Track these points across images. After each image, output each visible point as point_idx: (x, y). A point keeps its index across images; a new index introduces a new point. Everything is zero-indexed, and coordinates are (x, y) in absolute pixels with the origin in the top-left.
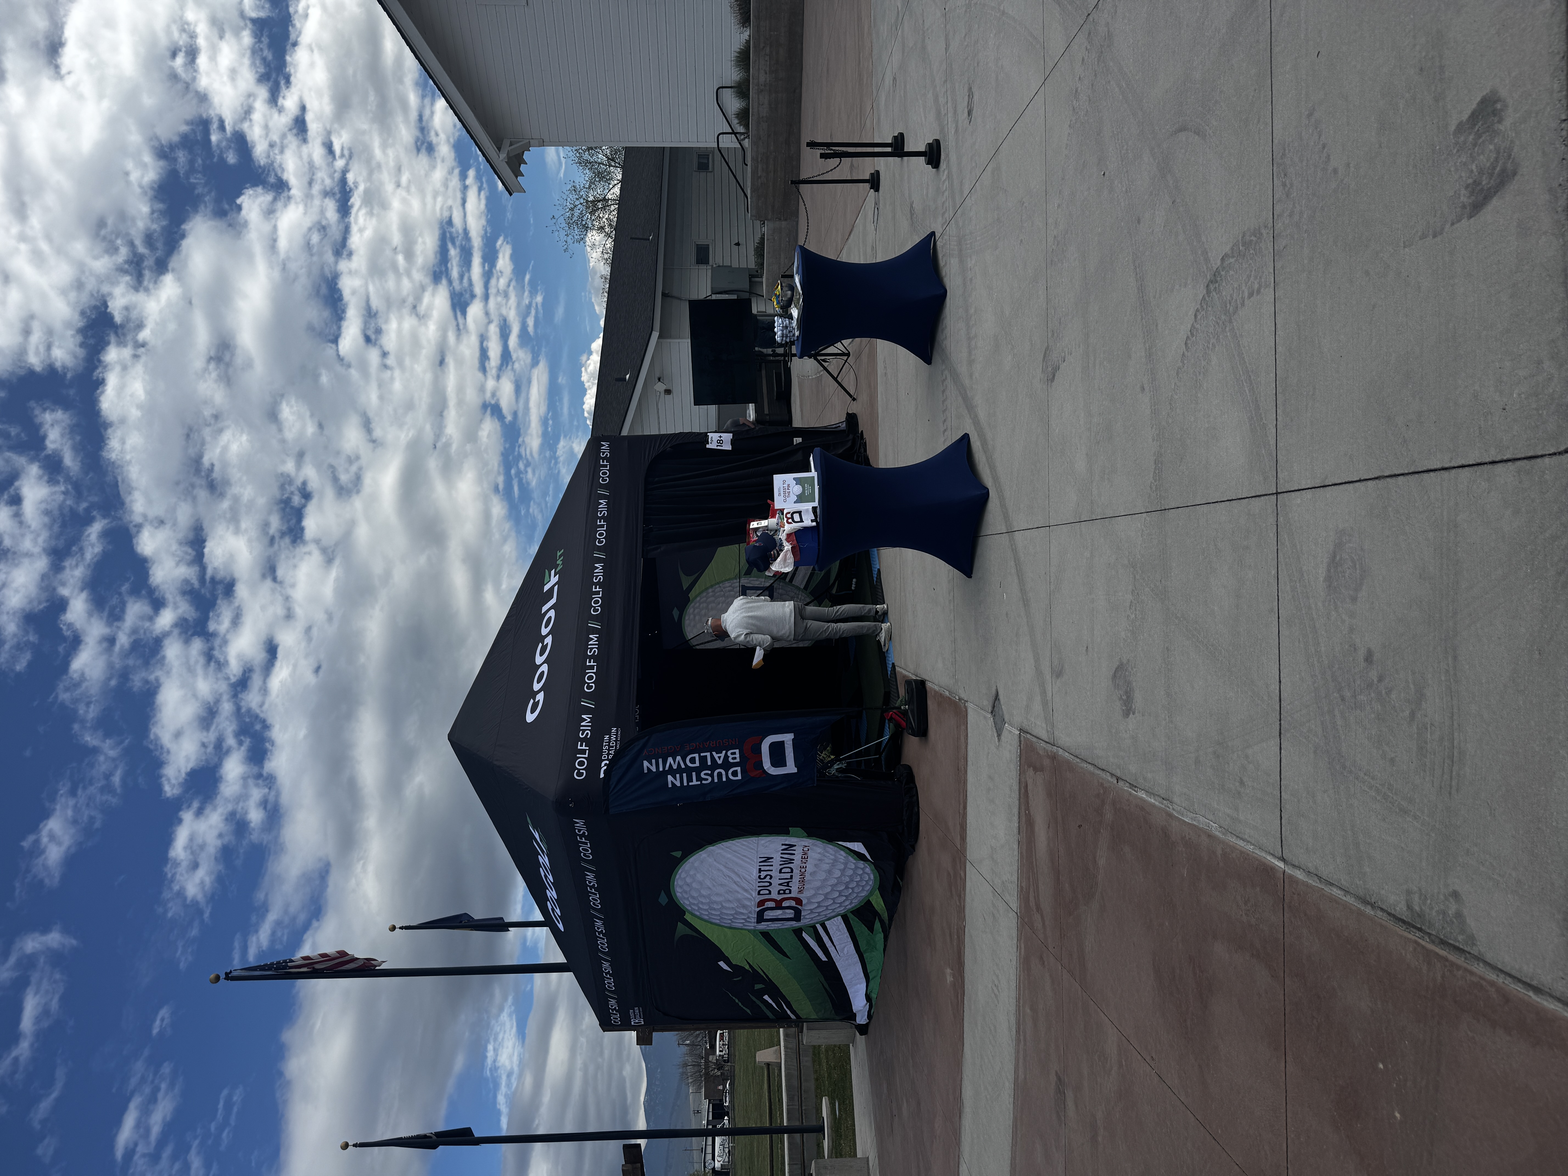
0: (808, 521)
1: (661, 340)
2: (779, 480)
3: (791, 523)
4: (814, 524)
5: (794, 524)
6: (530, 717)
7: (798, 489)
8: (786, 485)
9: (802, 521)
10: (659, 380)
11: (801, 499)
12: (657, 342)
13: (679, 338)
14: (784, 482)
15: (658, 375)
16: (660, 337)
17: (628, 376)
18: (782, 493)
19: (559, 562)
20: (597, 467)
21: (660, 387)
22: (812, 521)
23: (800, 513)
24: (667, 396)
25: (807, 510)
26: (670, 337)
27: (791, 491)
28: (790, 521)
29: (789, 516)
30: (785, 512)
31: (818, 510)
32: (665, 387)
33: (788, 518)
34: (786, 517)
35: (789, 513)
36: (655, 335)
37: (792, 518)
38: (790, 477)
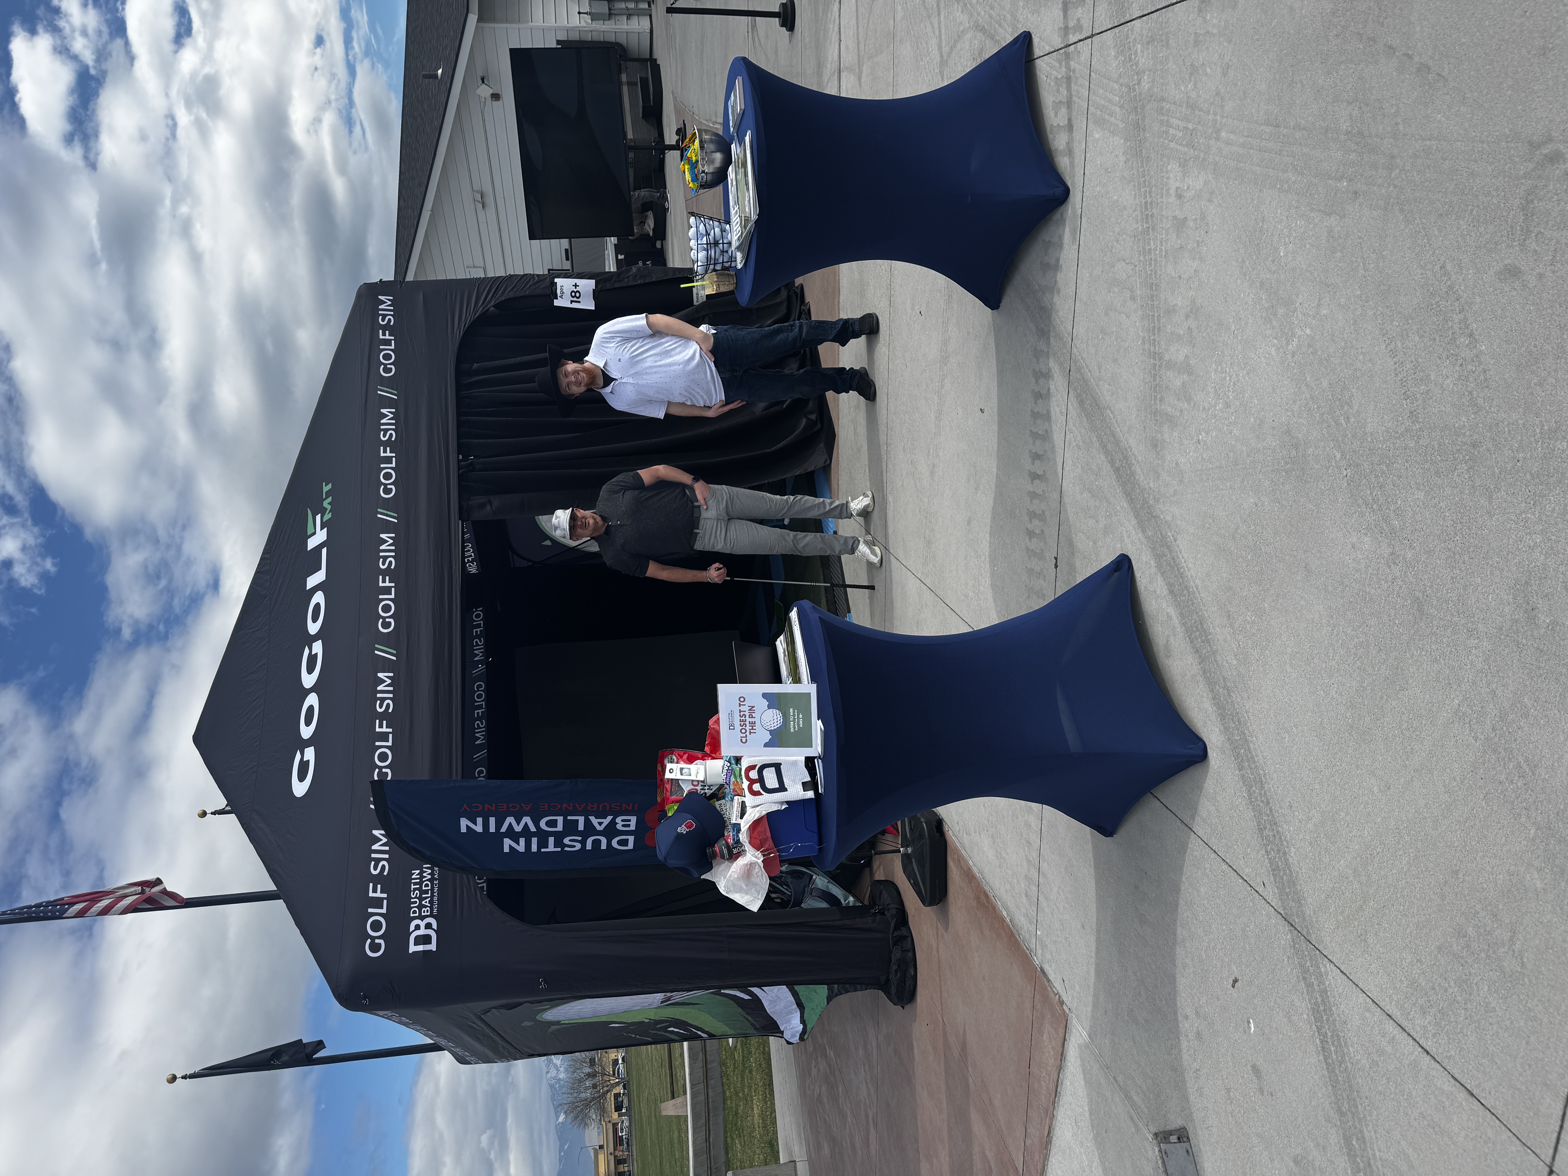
0: (796, 791)
1: (481, 25)
2: (726, 692)
3: (757, 794)
4: (810, 794)
5: (766, 796)
6: (300, 789)
7: (772, 718)
8: (746, 708)
9: (782, 788)
10: (483, 80)
11: (778, 739)
12: (476, 27)
13: (507, 21)
14: (742, 700)
15: (480, 74)
16: (480, 19)
17: (440, 71)
18: (737, 723)
19: (326, 504)
20: (375, 344)
21: (485, 91)
22: (805, 786)
23: (777, 766)
24: (495, 103)
25: (794, 763)
26: (494, 20)
27: (757, 720)
28: (757, 787)
29: (754, 774)
30: (745, 764)
31: (819, 766)
32: (491, 91)
33: (752, 782)
34: (748, 778)
35: (752, 767)
36: (473, 19)
37: (761, 780)
38: (754, 692)
